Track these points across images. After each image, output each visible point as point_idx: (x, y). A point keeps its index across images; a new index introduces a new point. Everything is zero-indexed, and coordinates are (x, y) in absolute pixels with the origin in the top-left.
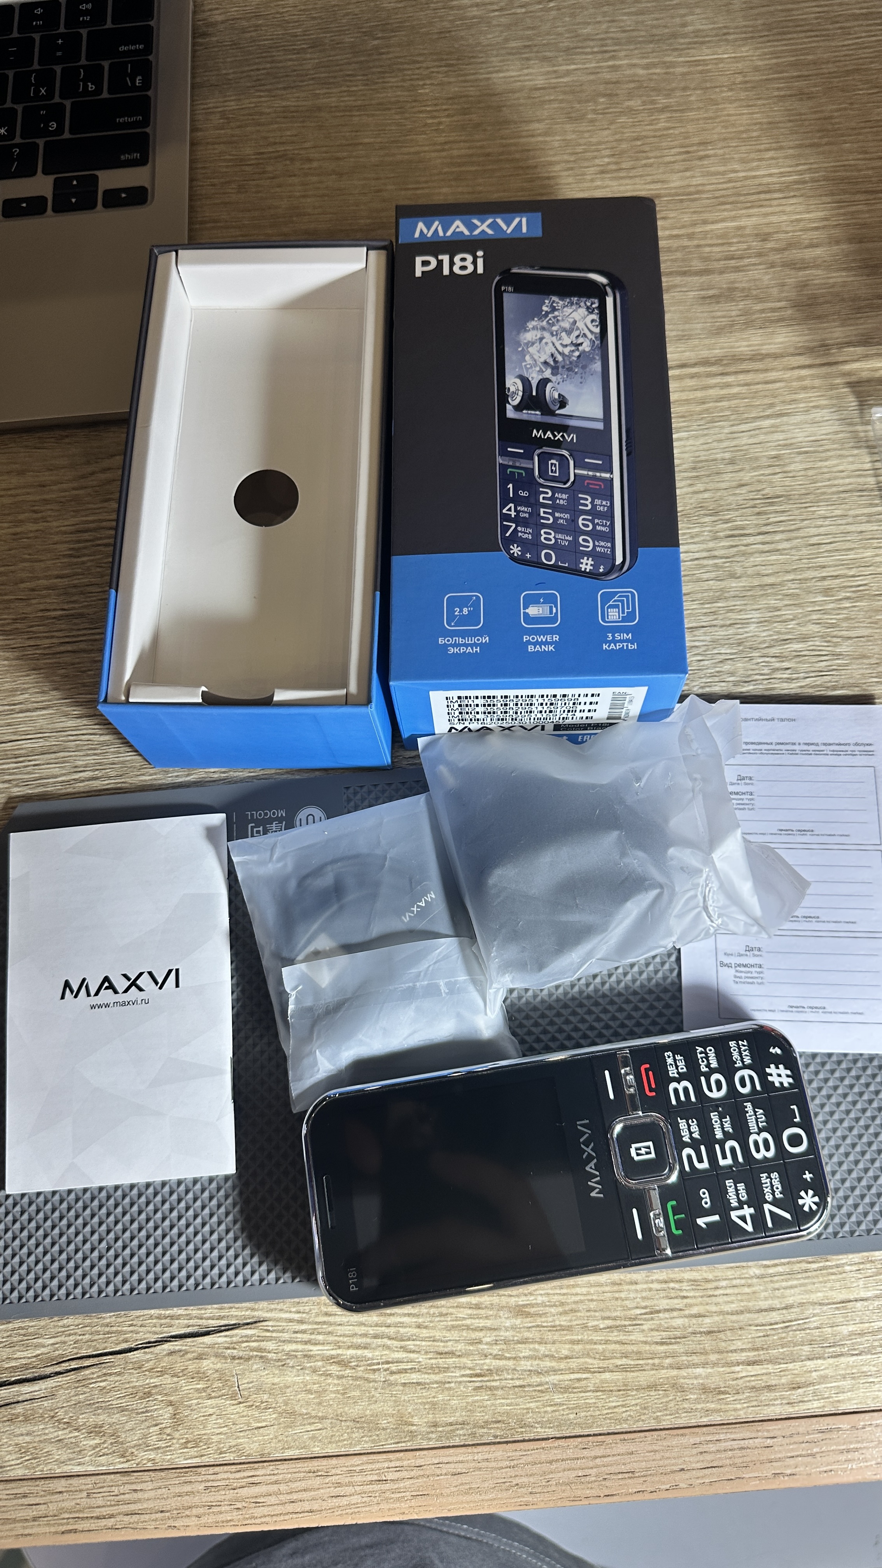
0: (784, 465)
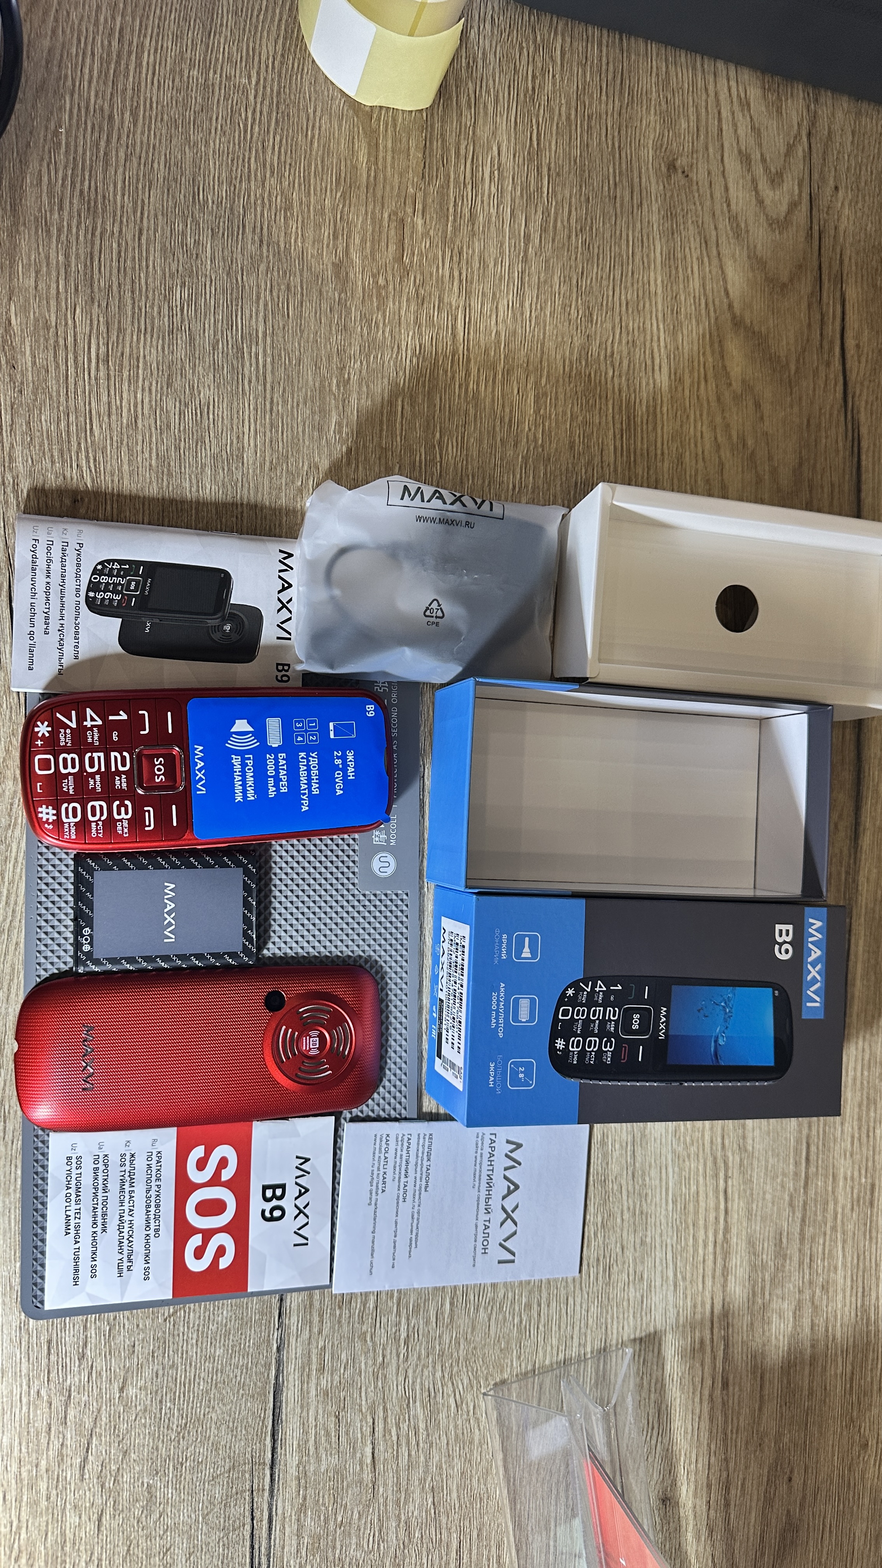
0: (634, 1283)
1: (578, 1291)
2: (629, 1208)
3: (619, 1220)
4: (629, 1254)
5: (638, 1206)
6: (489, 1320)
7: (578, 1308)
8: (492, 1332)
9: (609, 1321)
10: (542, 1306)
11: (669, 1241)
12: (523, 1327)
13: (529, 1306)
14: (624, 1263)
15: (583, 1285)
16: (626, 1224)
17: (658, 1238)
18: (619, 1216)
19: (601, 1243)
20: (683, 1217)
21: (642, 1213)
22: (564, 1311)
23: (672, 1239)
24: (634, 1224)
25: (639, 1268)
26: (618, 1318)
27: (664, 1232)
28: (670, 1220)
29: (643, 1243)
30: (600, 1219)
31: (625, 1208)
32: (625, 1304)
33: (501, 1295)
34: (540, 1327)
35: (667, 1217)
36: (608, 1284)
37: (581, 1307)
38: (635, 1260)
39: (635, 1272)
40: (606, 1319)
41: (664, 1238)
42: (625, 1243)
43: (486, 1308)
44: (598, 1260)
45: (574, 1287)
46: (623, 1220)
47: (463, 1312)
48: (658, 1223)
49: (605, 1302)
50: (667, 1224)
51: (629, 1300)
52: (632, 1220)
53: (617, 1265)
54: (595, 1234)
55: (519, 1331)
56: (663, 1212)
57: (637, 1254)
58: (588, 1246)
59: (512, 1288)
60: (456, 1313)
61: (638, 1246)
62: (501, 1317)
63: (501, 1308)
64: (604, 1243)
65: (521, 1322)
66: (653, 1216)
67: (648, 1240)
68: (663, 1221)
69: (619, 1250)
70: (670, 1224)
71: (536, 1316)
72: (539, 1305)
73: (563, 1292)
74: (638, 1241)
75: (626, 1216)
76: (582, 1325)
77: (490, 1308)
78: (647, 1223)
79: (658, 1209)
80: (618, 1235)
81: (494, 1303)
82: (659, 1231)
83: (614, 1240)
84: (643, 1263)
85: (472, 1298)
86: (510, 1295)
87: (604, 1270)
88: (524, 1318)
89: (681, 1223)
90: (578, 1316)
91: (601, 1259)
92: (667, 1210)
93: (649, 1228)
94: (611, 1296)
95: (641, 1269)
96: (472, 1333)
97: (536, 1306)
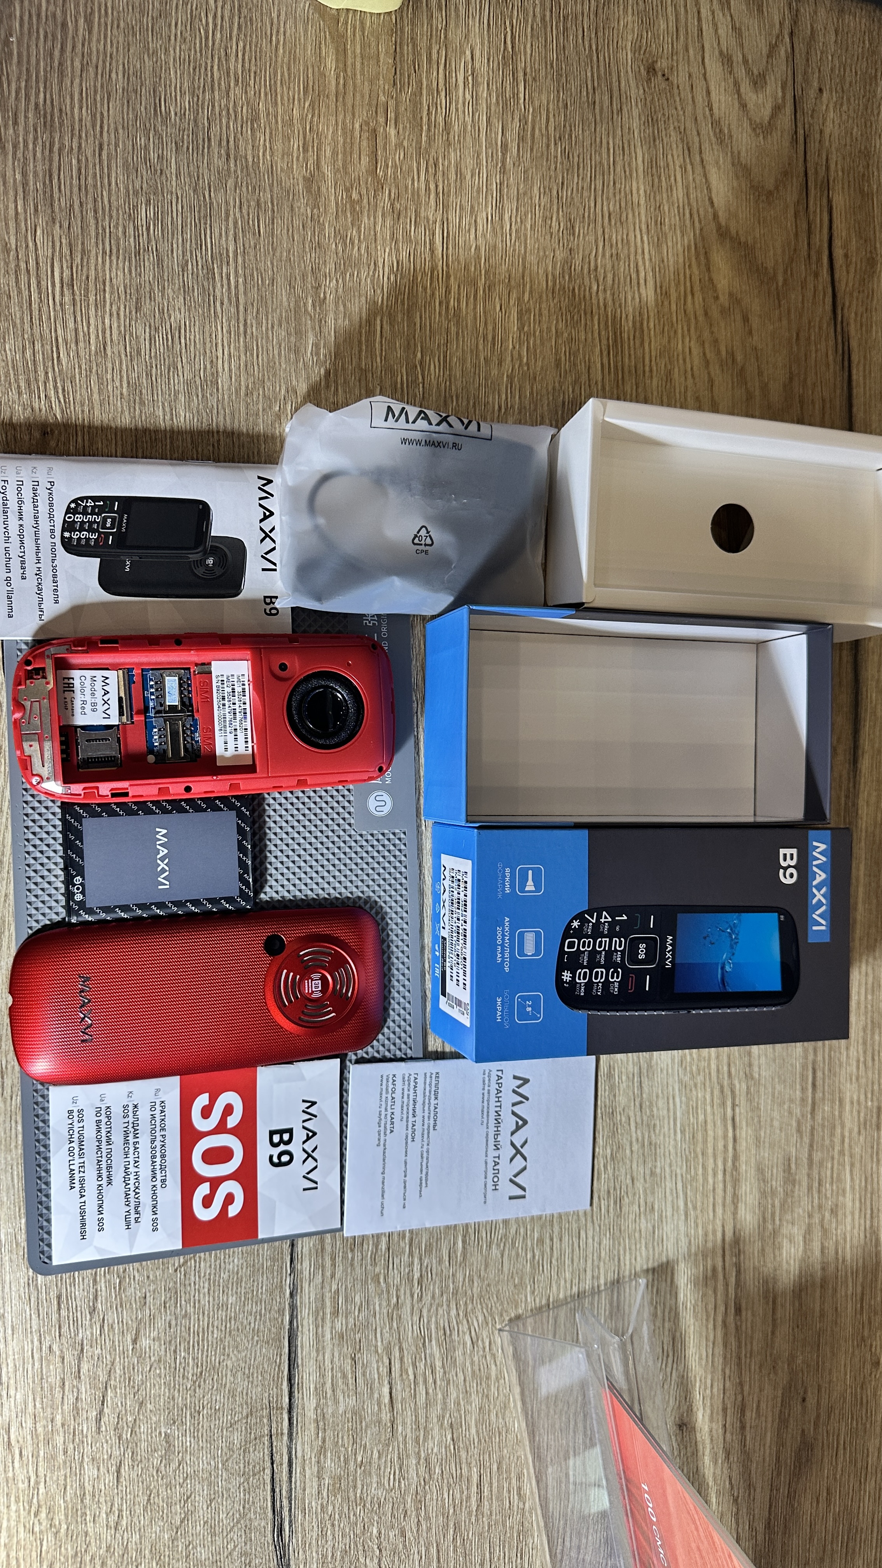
0: (645, 1214)
1: (589, 1224)
2: (637, 1140)
3: (628, 1152)
4: (639, 1185)
5: (646, 1136)
6: (502, 1256)
7: (590, 1240)
8: (506, 1269)
9: (622, 1252)
10: (555, 1240)
11: (678, 1171)
12: (536, 1262)
13: (541, 1241)
14: (634, 1194)
15: (595, 1218)
16: (635, 1156)
17: (667, 1169)
18: (628, 1147)
19: (611, 1175)
20: (692, 1147)
21: (651, 1144)
22: (576, 1245)
23: (681, 1168)
24: (643, 1155)
25: (650, 1199)
26: (630, 1249)
27: (674, 1161)
28: (679, 1151)
29: (652, 1174)
30: (609, 1151)
31: (634, 1139)
32: (637, 1235)
33: (513, 1231)
34: (553, 1261)
35: (676, 1147)
36: (619, 1216)
37: (593, 1240)
38: (645, 1191)
39: (646, 1203)
40: (619, 1251)
41: (674, 1168)
42: (635, 1174)
43: (498, 1245)
44: (609, 1192)
45: (586, 1220)
46: (632, 1151)
47: (476, 1249)
48: (667, 1153)
49: (617, 1233)
50: (676, 1154)
51: (640, 1231)
52: (641, 1151)
53: (628, 1197)
54: (605, 1167)
55: (533, 1267)
56: (672, 1142)
57: (647, 1185)
58: (598, 1179)
59: (523, 1223)
60: (469, 1251)
61: (648, 1178)
62: (513, 1253)
63: (513, 1243)
64: (614, 1175)
65: (534, 1257)
66: (662, 1147)
67: (658, 1170)
68: (672, 1151)
69: (629, 1181)
70: (679, 1154)
71: (548, 1250)
72: (552, 1239)
73: (575, 1226)
74: (648, 1172)
75: (635, 1147)
76: (595, 1258)
77: (502, 1245)
78: (656, 1154)
79: (667, 1139)
80: (628, 1167)
81: (506, 1239)
82: (668, 1161)
83: (624, 1172)
84: (653, 1193)
85: (484, 1236)
86: (522, 1230)
87: (615, 1203)
88: (537, 1253)
89: (690, 1152)
90: (590, 1249)
91: (612, 1191)
92: (675, 1140)
93: (658, 1159)
94: (623, 1228)
95: (652, 1200)
96: (486, 1270)
97: (548, 1241)
